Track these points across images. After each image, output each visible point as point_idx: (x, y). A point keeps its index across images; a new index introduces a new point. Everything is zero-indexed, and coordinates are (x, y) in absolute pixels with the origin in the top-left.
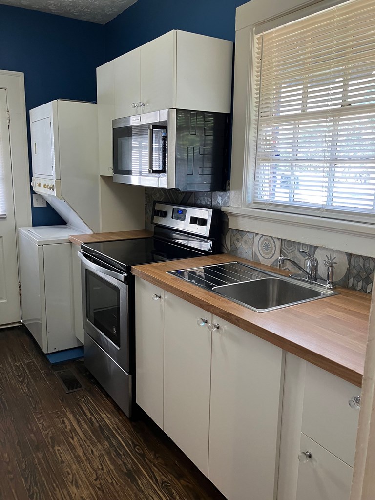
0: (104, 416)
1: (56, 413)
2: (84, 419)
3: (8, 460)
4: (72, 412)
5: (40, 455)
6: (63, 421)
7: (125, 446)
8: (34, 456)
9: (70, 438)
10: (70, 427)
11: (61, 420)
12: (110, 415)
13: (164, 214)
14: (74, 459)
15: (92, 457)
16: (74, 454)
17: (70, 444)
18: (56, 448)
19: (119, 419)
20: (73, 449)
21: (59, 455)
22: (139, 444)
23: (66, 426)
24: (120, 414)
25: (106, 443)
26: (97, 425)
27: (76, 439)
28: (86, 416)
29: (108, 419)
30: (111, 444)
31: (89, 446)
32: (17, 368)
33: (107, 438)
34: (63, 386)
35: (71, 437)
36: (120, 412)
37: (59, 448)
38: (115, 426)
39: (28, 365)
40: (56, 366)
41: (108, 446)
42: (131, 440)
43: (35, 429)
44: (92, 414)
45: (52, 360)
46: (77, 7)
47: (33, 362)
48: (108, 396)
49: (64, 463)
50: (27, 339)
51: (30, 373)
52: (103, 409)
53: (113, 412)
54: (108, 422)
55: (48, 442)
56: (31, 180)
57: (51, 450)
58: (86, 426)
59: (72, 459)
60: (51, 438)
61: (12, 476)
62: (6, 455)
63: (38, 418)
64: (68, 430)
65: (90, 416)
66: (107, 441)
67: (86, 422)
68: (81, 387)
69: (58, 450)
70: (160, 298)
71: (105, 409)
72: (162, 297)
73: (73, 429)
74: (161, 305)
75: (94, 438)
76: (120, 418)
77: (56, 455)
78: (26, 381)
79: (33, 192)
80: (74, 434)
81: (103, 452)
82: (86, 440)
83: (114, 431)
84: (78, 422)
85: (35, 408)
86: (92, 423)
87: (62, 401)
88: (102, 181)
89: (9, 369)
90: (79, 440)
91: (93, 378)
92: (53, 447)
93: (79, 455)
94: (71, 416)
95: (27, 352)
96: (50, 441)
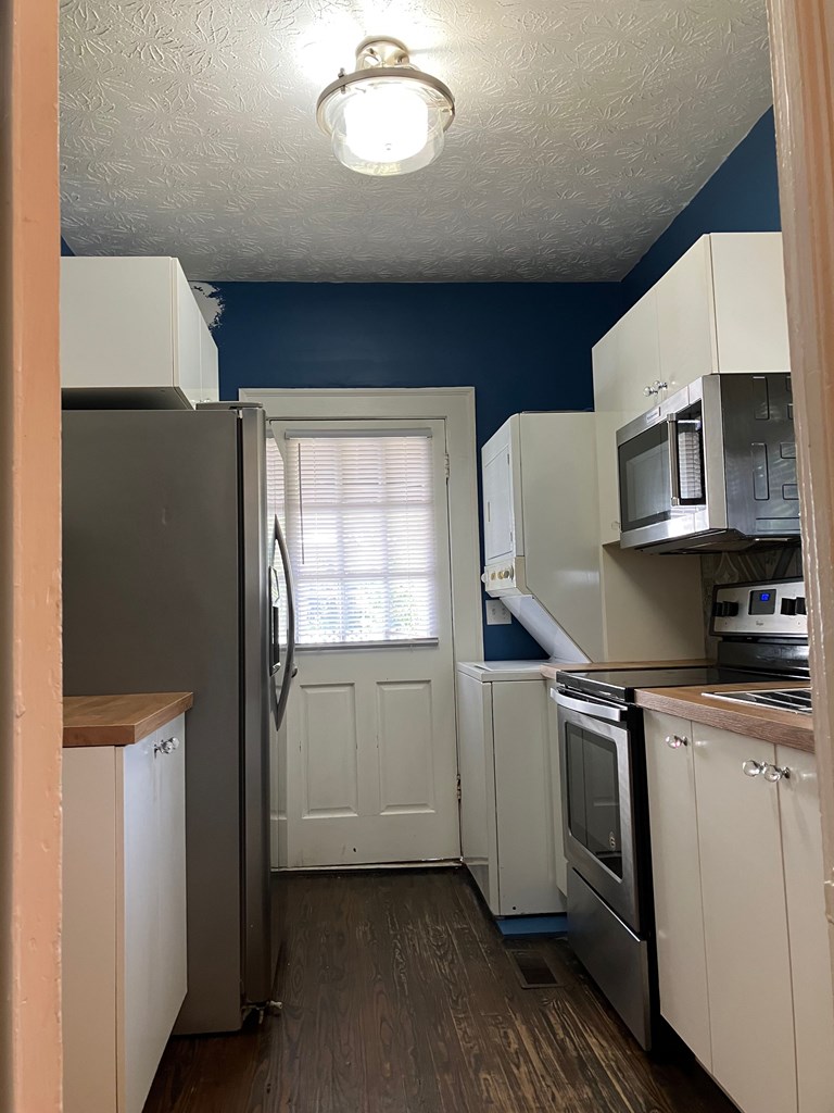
0: (592, 1041)
1: (495, 1018)
2: (548, 1039)
3: (388, 1075)
4: (526, 1022)
5: (448, 1078)
6: (505, 1033)
7: (627, 1103)
8: (438, 1078)
9: (513, 1066)
10: (516, 1046)
11: (502, 1031)
12: (607, 1041)
13: (733, 610)
14: (514, 1101)
15: (551, 1107)
16: (515, 1093)
17: (509, 1073)
18: (483, 1075)
19: (624, 1054)
20: (515, 1083)
21: (484, 1088)
22: (658, 1106)
23: (509, 1044)
24: (628, 1044)
25: (587, 1090)
26: (574, 1054)
27: (524, 1069)
28: (555, 1035)
29: (600, 1048)
30: (597, 1093)
31: (548, 1086)
32: (438, 934)
33: (591, 1082)
34: (519, 975)
35: (515, 1064)
36: (630, 1040)
37: (489, 1077)
38: (613, 1064)
39: (459, 934)
40: (510, 940)
41: (590, 1095)
42: (643, 1095)
43: (448, 1034)
44: (567, 1033)
45: (506, 930)
46: (565, 261)
47: (469, 929)
48: (608, 1007)
49: (492, 1102)
50: (468, 890)
51: (458, 944)
52: (593, 1028)
53: (613, 1038)
54: (597, 1051)
55: (470, 1062)
56: (482, 572)
57: (472, 1075)
58: (550, 1051)
59: (510, 1099)
60: (475, 1056)
61: (390, 1101)
62: (388, 1066)
63: (458, 1019)
64: (512, 1051)
65: (562, 1036)
66: (590, 1086)
67: (551, 1045)
68: (555, 982)
69: (485, 1079)
70: (686, 743)
71: (597, 1029)
72: (689, 740)
73: (522, 1051)
74: (688, 761)
75: (563, 1075)
76: (629, 1053)
77: (479, 1085)
78: (450, 957)
79: (485, 596)
80: (521, 1059)
81: (577, 1104)
82: (544, 1073)
83: (609, 1073)
84: (536, 1041)
85: (456, 1002)
86: (564, 1049)
87: (511, 1000)
88: (608, 556)
89: (423, 934)
90: (530, 1073)
91: (583, 971)
92: (476, 1072)
93: (524, 1098)
94: (522, 1029)
95: (461, 911)
96: (473, 1060)
